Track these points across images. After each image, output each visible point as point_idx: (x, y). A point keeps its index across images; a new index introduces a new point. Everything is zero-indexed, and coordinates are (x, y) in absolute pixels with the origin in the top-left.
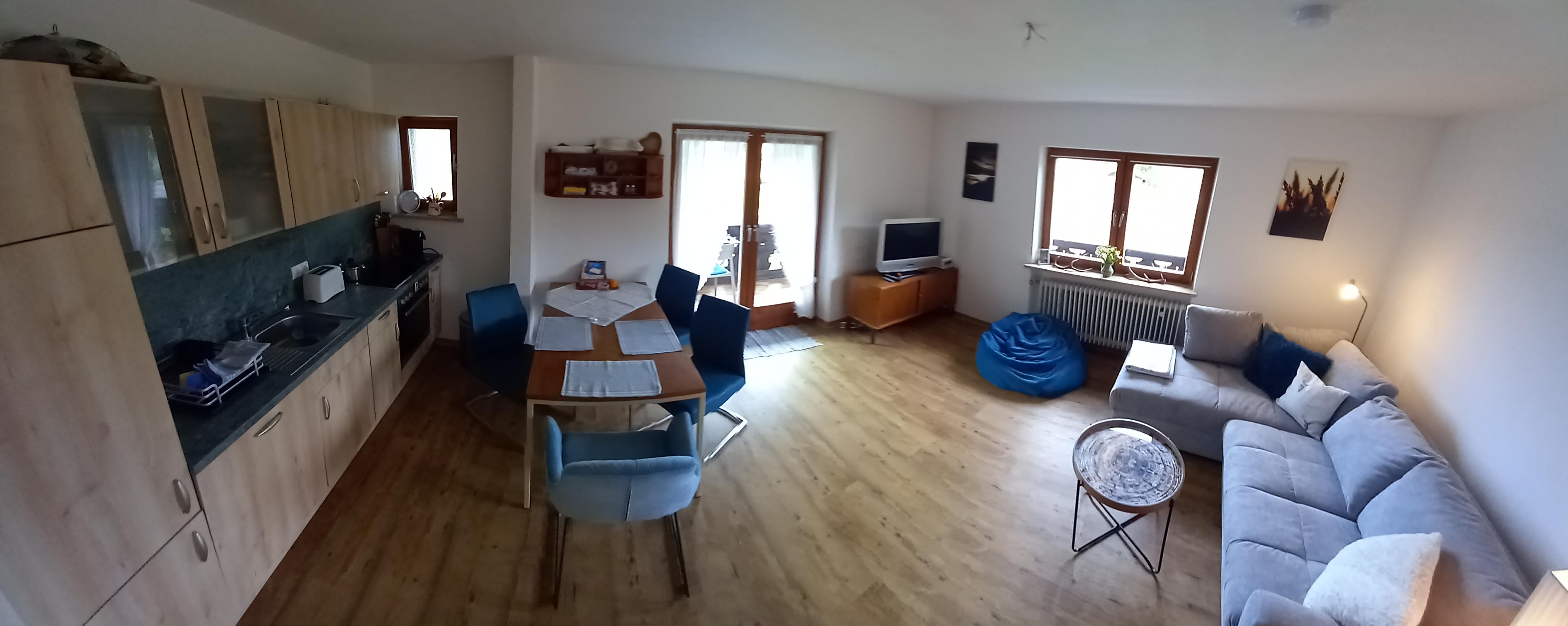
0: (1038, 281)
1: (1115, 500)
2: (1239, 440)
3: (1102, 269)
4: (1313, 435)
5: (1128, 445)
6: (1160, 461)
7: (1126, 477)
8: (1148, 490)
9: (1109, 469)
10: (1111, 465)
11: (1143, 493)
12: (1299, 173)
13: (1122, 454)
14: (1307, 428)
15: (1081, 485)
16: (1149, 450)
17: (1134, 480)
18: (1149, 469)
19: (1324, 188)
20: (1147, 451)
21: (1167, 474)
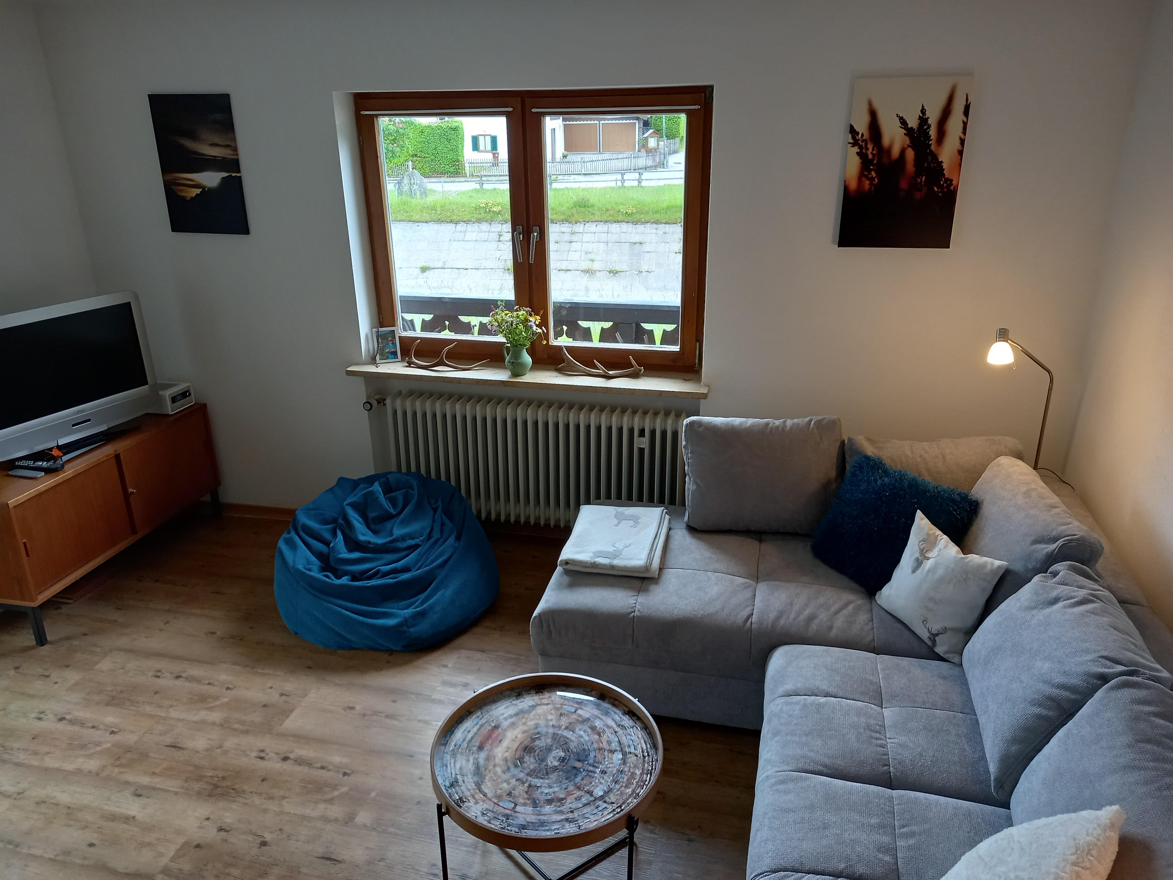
0: (381, 402)
1: (513, 831)
2: (789, 686)
3: (507, 359)
4: (946, 656)
5: (551, 724)
6: (614, 745)
7: (541, 787)
8: (585, 805)
9: (505, 777)
10: (512, 767)
11: (572, 812)
12: (877, 105)
13: (537, 743)
14: (934, 642)
15: (444, 814)
16: (593, 728)
17: (556, 789)
18: (590, 765)
19: (933, 132)
20: (589, 730)
21: (626, 769)
